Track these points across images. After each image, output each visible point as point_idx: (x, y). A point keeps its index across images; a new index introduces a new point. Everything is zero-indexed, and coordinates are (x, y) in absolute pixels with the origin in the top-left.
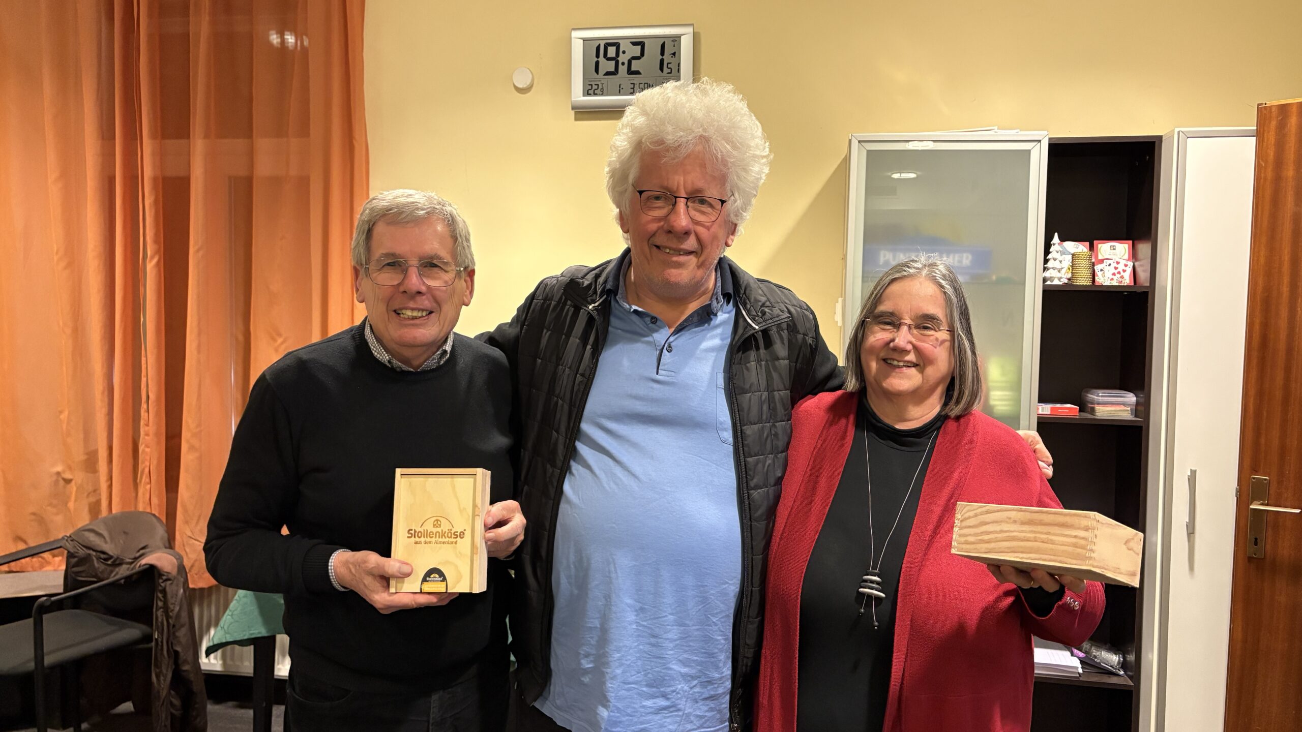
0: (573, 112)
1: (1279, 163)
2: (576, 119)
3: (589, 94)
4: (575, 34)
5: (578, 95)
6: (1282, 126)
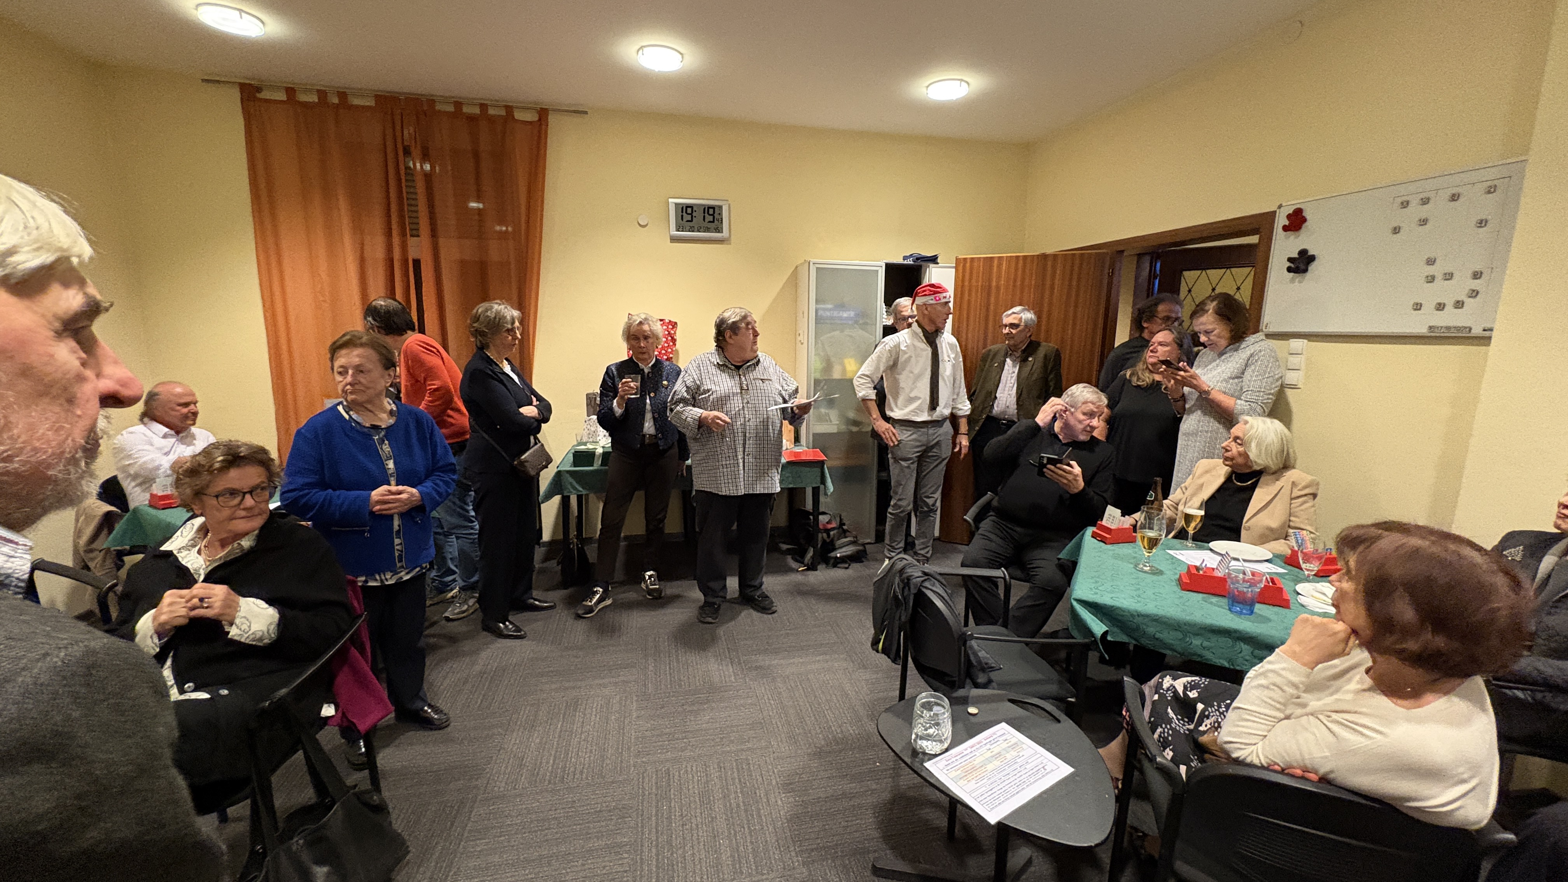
0: (670, 239)
1: (963, 281)
2: (671, 243)
3: (677, 231)
4: (671, 200)
5: (673, 231)
6: (964, 266)
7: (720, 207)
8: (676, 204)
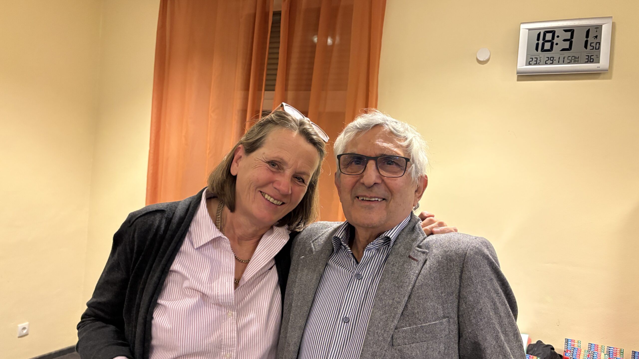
0: (516, 76)
2: (518, 80)
3: (530, 64)
4: (523, 26)
5: (522, 65)
7: (598, 28)
8: (529, 30)
